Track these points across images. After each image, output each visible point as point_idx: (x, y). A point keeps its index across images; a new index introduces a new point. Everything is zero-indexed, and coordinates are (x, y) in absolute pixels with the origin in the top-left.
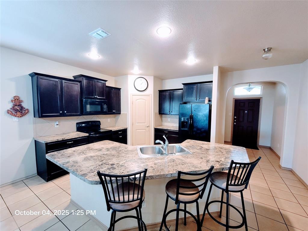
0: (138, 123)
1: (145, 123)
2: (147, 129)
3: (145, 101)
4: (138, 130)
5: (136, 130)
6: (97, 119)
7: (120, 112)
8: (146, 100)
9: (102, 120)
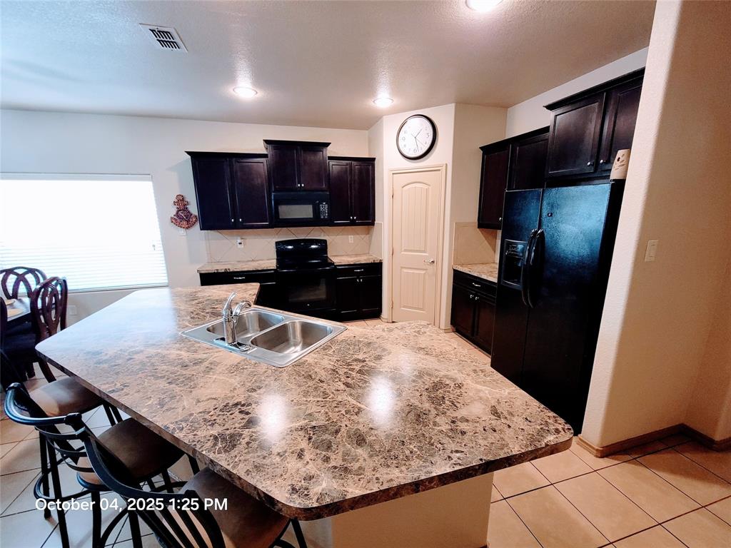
0: (405, 250)
1: (424, 252)
2: (431, 268)
3: (426, 187)
4: (405, 270)
5: (402, 268)
6: (320, 236)
7: (374, 220)
8: (429, 185)
9: (333, 237)
